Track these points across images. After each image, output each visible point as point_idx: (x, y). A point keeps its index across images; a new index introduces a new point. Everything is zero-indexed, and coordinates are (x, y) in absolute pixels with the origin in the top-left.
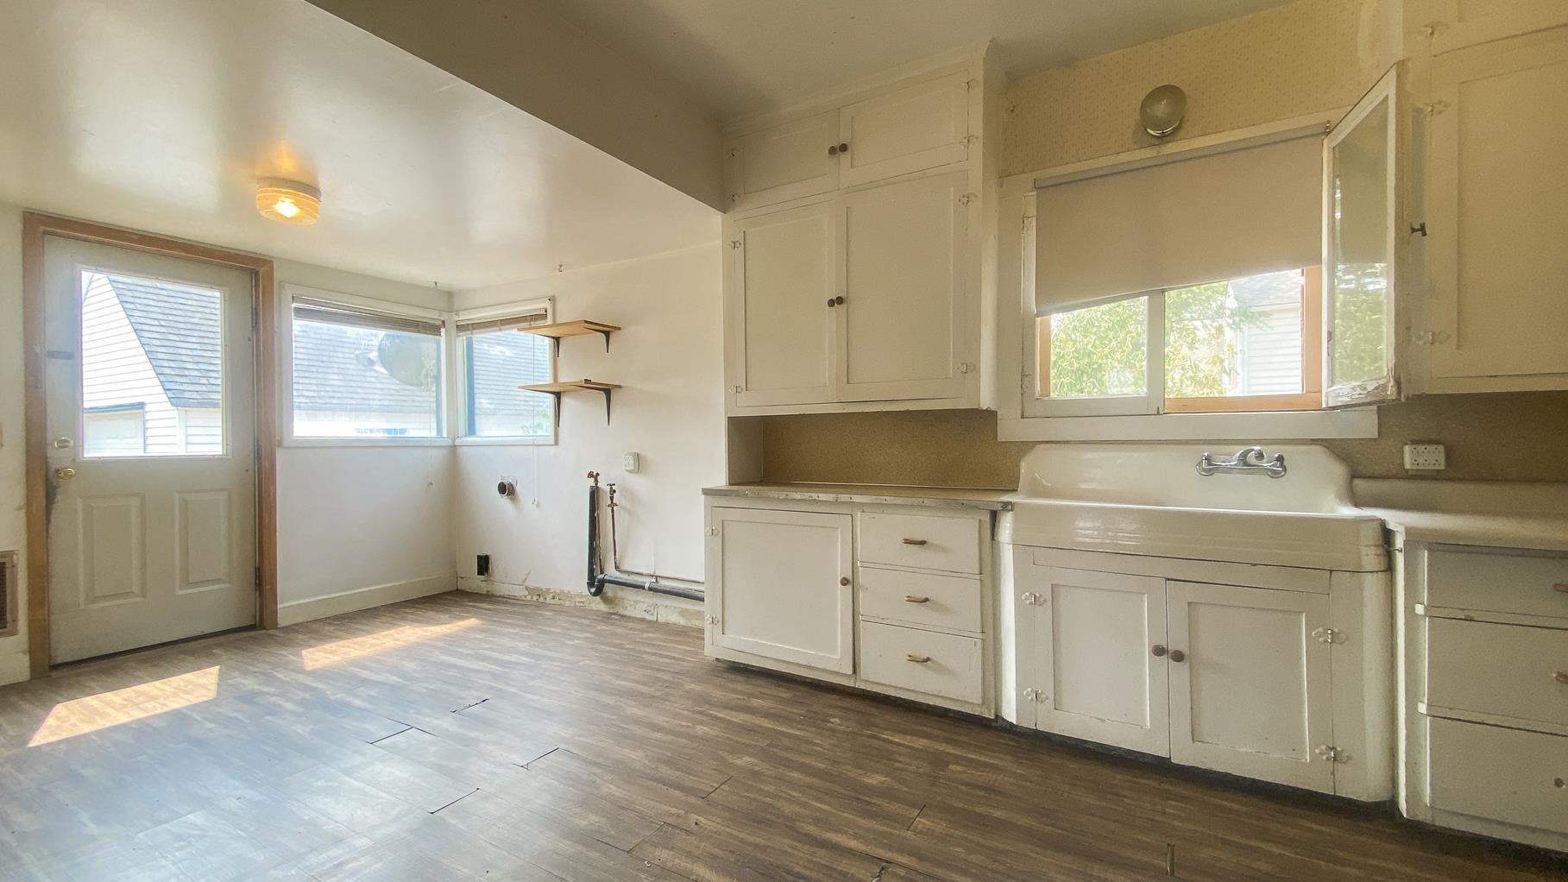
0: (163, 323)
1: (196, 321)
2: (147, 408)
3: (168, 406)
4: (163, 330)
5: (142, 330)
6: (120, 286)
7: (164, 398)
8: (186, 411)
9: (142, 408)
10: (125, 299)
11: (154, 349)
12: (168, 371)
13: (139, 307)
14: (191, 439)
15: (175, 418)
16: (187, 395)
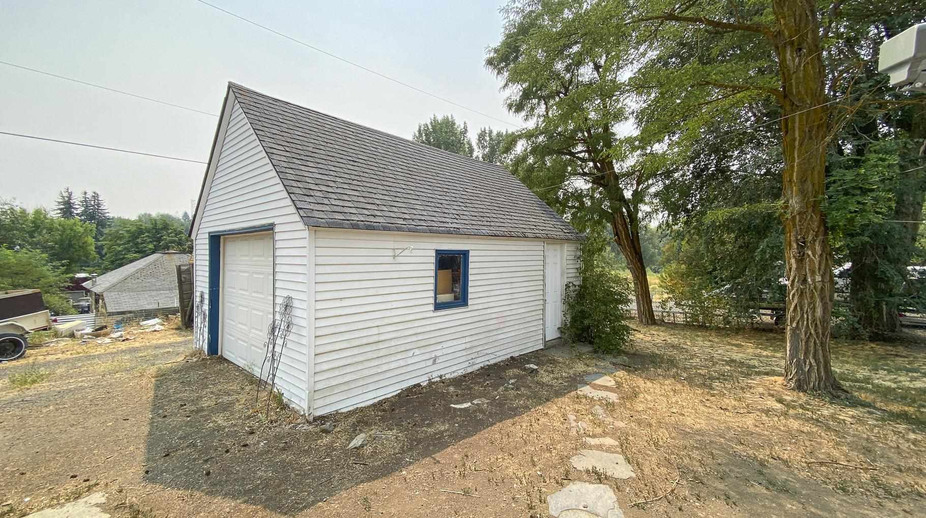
0: (287, 149)
1: (310, 149)
2: (277, 229)
3: (301, 226)
4: (288, 154)
5: (273, 153)
6: (253, 117)
7: (297, 218)
8: (315, 231)
9: (272, 229)
10: (257, 127)
11: (283, 170)
12: (297, 191)
13: (269, 135)
14: (320, 260)
15: (305, 238)
16: (316, 214)
